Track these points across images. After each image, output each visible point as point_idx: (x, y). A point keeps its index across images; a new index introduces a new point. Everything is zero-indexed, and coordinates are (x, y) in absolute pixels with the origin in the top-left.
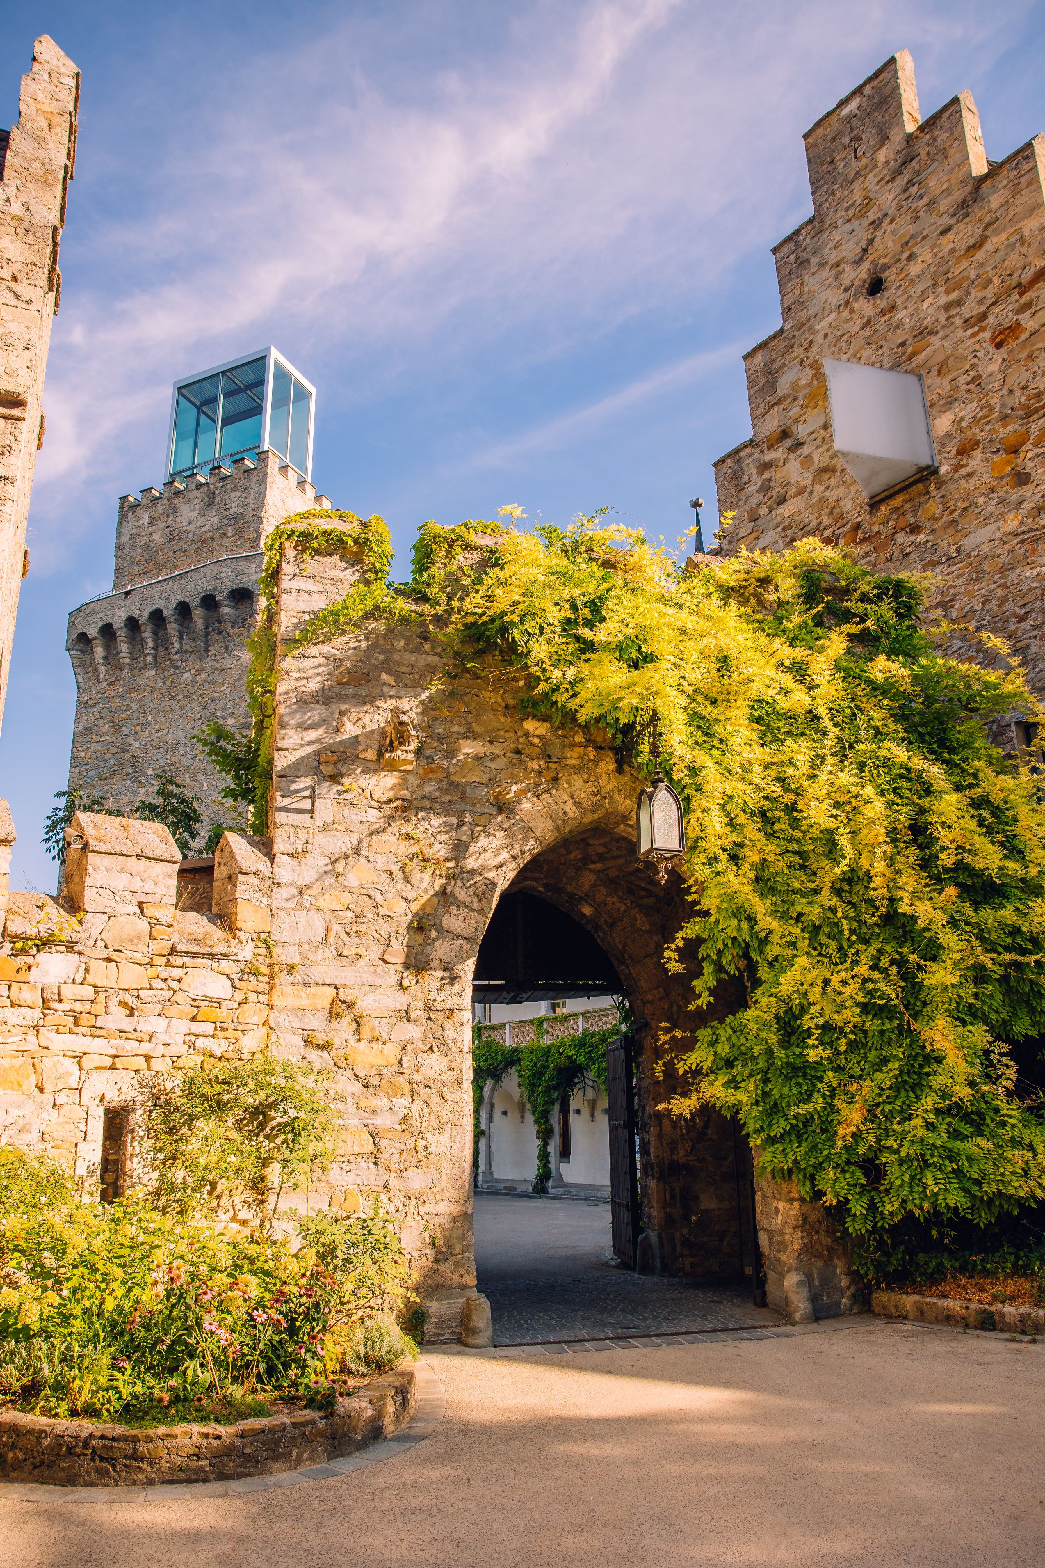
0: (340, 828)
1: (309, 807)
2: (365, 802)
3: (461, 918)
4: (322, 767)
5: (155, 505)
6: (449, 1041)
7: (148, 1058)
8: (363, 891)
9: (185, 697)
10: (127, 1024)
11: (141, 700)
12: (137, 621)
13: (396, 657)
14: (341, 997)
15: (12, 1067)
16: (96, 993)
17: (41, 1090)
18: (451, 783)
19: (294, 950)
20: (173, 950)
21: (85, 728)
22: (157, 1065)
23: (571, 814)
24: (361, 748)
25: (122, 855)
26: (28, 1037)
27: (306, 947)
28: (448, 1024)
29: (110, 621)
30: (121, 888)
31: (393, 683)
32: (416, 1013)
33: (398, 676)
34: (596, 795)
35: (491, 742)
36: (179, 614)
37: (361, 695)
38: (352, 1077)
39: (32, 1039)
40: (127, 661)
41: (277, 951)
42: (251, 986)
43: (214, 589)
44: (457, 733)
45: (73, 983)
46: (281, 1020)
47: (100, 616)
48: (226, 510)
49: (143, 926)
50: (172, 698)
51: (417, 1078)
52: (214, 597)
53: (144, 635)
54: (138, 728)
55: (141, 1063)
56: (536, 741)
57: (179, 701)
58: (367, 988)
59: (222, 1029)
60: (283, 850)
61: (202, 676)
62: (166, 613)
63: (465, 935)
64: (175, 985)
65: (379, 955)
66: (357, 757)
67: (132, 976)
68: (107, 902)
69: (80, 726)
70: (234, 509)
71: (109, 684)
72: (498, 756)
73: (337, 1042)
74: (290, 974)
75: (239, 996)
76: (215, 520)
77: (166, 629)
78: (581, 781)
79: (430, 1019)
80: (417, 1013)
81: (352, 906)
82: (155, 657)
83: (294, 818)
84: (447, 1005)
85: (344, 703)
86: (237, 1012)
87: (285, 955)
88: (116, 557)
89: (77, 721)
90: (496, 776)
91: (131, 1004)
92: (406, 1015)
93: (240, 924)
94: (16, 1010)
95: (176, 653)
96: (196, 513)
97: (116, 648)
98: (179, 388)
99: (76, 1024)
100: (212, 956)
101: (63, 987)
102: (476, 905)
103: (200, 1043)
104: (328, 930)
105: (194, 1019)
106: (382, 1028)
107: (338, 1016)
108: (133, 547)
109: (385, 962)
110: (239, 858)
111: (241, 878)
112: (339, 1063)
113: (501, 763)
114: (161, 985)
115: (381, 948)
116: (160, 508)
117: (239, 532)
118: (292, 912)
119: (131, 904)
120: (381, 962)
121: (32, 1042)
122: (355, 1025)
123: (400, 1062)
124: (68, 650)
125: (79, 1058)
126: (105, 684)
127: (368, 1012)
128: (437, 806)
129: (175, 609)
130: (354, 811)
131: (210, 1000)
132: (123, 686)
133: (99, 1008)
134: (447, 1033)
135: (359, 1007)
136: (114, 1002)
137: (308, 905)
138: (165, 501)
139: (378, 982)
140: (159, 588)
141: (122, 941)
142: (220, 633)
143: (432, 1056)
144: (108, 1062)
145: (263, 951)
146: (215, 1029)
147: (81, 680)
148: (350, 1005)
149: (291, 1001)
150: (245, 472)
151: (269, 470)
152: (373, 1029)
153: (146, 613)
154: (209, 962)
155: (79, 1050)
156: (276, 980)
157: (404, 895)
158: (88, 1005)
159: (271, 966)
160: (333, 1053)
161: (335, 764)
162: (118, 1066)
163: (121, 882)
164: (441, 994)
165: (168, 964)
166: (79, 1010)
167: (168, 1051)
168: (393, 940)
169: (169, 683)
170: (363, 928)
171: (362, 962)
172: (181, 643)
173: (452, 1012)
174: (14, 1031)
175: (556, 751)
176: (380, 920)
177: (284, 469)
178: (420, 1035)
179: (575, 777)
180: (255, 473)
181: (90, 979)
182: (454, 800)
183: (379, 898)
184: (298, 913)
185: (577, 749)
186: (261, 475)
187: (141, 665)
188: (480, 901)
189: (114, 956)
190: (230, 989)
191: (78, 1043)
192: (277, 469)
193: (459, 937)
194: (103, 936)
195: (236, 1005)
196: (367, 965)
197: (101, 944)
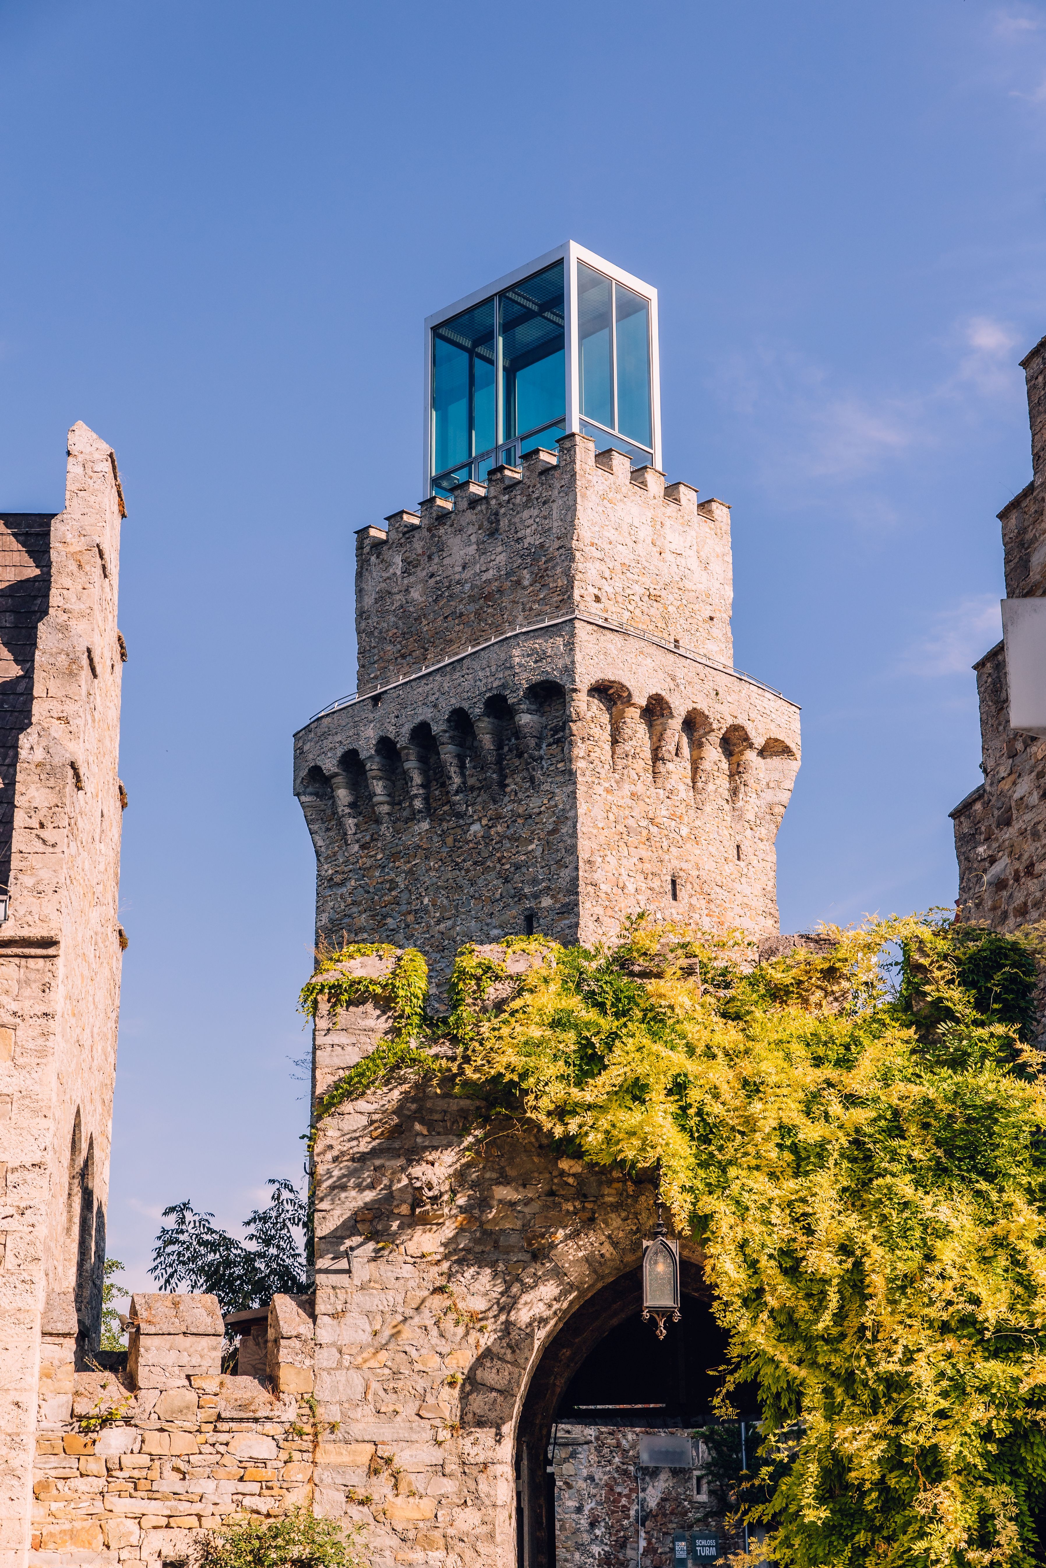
0: (377, 1286)
1: (347, 1267)
2: (401, 1259)
3: (494, 1371)
4: (358, 1226)
5: (410, 540)
6: (482, 1495)
7: (199, 1517)
8: (399, 1348)
9: (475, 863)
10: (179, 1487)
11: (411, 872)
12: (395, 744)
13: (429, 1104)
14: (379, 1453)
15: (83, 1528)
16: (152, 1460)
17: (108, 1547)
18: (485, 1232)
19: (335, 1409)
20: (219, 1418)
21: (331, 921)
22: (207, 1523)
23: (608, 1255)
24: (395, 1203)
25: (169, 1334)
26: (95, 1503)
27: (346, 1405)
28: (481, 1478)
29: (355, 746)
30: (171, 1364)
31: (425, 1133)
32: (450, 1468)
33: (430, 1125)
34: (635, 1233)
35: (524, 1186)
36: (456, 728)
37: (395, 1149)
38: (391, 1532)
39: (98, 1503)
40: (385, 808)
41: (320, 1411)
42: (295, 1446)
43: (504, 686)
44: (490, 1179)
45: (132, 1452)
46: (324, 1477)
47: (338, 738)
48: (518, 540)
49: (192, 1396)
50: (457, 866)
51: (451, 1532)
52: (504, 699)
53: (407, 765)
54: (410, 918)
55: (194, 1520)
56: (571, 1180)
57: (468, 871)
58: (404, 1444)
59: (268, 1488)
60: (324, 1311)
61: (499, 829)
62: (435, 729)
63: (498, 1387)
64: (222, 1449)
65: (415, 1411)
66: (392, 1212)
67: (183, 1443)
68: (158, 1378)
69: (325, 918)
70: (531, 539)
71: (363, 847)
72: (532, 1199)
73: (376, 1497)
74: (332, 1432)
75: (284, 1456)
76: (502, 558)
77: (438, 754)
78: (619, 1220)
79: (465, 1473)
80: (452, 1467)
81: (389, 1364)
82: (426, 799)
83: (334, 1279)
84: (481, 1459)
85: (379, 1158)
86: (282, 1471)
87: (328, 1413)
88: (359, 633)
89: (319, 910)
90: (530, 1221)
91: (183, 1469)
92: (440, 1469)
93: (282, 1387)
94: (85, 1479)
95: (457, 792)
96: (472, 549)
97: (367, 786)
98: (435, 329)
99: (136, 1489)
100: (256, 1420)
101: (123, 1457)
102: (509, 1357)
103: (247, 1501)
104: (367, 1387)
105: (241, 1479)
106: (419, 1483)
107: (376, 1472)
108: (383, 613)
109: (422, 1418)
110: (281, 1323)
111: (283, 1342)
112: (378, 1518)
113: (535, 1207)
114: (211, 1449)
115: (418, 1403)
116: (418, 546)
117: (539, 578)
118: (333, 1372)
119: (179, 1377)
120: (417, 1418)
121: (99, 1505)
122: (393, 1480)
123: (436, 1516)
124: (297, 794)
125: (139, 1518)
126: (356, 847)
127: (405, 1467)
128: (470, 1257)
129: (449, 720)
130: (390, 1267)
131: (255, 1460)
132: (383, 851)
133: (154, 1474)
134: (480, 1486)
135: (397, 1463)
136: (168, 1467)
137: (347, 1364)
138: (425, 533)
139: (414, 1437)
140: (422, 689)
141: (173, 1412)
142: (520, 755)
143: (466, 1510)
144: (164, 1521)
145: (307, 1411)
146: (262, 1488)
147: (320, 843)
148: (388, 1461)
149: (333, 1459)
150: (541, 473)
151: (578, 467)
152: (410, 1484)
153: (406, 730)
154: (254, 1425)
155: (138, 1512)
156: (320, 1437)
157: (438, 1349)
158: (144, 1473)
159: (314, 1425)
160: (373, 1508)
161: (371, 1221)
162: (172, 1525)
163: (170, 1358)
164: (475, 1448)
165: (215, 1430)
166: (137, 1476)
167: (217, 1510)
168: (428, 1395)
169: (450, 840)
170: (399, 1385)
171: (398, 1418)
172: (463, 775)
173: (485, 1465)
174: (83, 1497)
175: (593, 1190)
176: (416, 1376)
177: (604, 457)
178: (455, 1489)
179: (613, 1216)
180: (557, 474)
181: (145, 1448)
182: (487, 1249)
183: (414, 1353)
184: (338, 1373)
185: (616, 1185)
186: (567, 477)
187: (405, 814)
188: (514, 1352)
189: (166, 1426)
190: (275, 1449)
191: (137, 1505)
192: (591, 460)
193: (492, 1389)
194: (156, 1409)
195: (281, 1464)
196: (403, 1421)
197: (154, 1416)
